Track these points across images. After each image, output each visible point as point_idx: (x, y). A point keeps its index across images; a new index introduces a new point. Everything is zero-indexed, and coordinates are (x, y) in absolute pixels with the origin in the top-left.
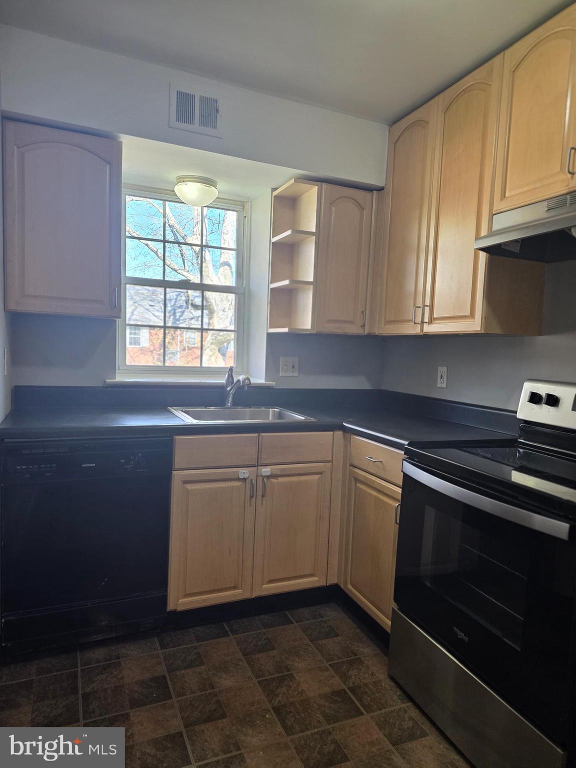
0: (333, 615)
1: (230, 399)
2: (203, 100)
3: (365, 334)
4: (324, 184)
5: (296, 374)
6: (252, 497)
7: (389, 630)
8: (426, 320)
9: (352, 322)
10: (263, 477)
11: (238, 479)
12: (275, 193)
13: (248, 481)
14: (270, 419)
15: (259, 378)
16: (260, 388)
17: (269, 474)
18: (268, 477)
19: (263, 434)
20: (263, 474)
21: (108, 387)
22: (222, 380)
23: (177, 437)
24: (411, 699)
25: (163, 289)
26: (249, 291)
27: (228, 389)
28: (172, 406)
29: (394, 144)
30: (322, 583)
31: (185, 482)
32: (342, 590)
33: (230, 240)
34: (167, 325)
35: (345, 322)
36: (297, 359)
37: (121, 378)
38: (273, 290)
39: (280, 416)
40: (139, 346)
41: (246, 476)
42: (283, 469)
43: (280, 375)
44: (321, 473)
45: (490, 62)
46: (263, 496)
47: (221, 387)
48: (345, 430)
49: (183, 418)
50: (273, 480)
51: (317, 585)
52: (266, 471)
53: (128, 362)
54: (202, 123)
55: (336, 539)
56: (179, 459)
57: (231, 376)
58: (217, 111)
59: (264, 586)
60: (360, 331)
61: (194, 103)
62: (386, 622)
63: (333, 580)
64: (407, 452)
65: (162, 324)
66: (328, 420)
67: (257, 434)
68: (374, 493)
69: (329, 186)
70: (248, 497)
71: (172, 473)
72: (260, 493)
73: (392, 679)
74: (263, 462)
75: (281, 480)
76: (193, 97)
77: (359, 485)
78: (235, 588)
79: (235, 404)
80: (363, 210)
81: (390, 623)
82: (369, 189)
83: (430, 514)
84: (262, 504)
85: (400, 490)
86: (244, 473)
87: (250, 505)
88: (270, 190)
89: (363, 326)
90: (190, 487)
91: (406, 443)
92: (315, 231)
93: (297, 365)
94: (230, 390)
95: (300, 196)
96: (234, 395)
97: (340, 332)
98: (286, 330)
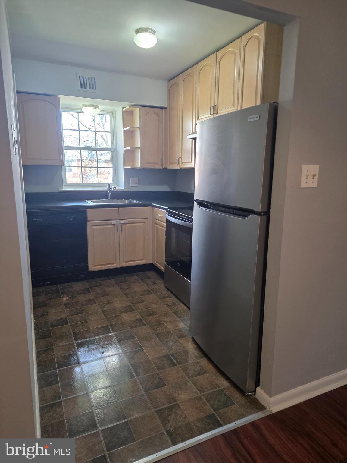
0: (151, 274)
1: (109, 196)
2: (90, 79)
3: (163, 168)
4: (142, 107)
5: (137, 185)
6: (117, 231)
7: (164, 272)
8: (180, 163)
9: (157, 163)
10: (121, 224)
11: (112, 225)
12: (124, 109)
13: (116, 225)
14: (126, 202)
15: (122, 187)
16: (122, 191)
17: (123, 223)
18: (123, 224)
19: (120, 208)
20: (121, 223)
21: (60, 192)
22: (106, 189)
23: (88, 209)
24: (169, 290)
25: (80, 151)
26: (117, 150)
27: (108, 192)
28: (86, 199)
29: (169, 89)
30: (147, 263)
31: (92, 226)
32: (154, 265)
33: (108, 128)
34: (82, 166)
35: (154, 163)
36: (137, 179)
37: (65, 189)
38: (125, 150)
39: (130, 202)
40: (71, 172)
41: (115, 223)
42: (129, 221)
43: (131, 186)
44: (144, 222)
45: (193, 67)
46: (122, 231)
47: (106, 192)
48: (153, 206)
49: (90, 203)
50: (125, 225)
51: (145, 263)
52: (122, 222)
53: (68, 182)
54: (90, 88)
55: (151, 247)
56: (89, 217)
57: (109, 187)
58: (96, 82)
59: (124, 263)
60: (161, 167)
61: (86, 80)
62: (163, 269)
63: (150, 262)
64: (167, 211)
65: (81, 166)
66: (147, 203)
67: (118, 208)
68: (161, 227)
69: (144, 108)
70: (116, 231)
71: (87, 222)
72: (120, 230)
73: (166, 287)
74: (121, 218)
75: (128, 225)
76: (86, 78)
77: (158, 226)
78: (113, 264)
79: (111, 198)
80: (159, 117)
81: (164, 269)
82: (161, 108)
83: (174, 231)
84: (121, 233)
85: (165, 224)
86: (114, 222)
87: (117, 234)
88: (121, 108)
89: (162, 165)
90: (94, 227)
91: (167, 208)
92: (139, 127)
93: (137, 182)
94: (109, 192)
95: (134, 111)
96: (111, 194)
97: (152, 167)
98: (130, 167)
